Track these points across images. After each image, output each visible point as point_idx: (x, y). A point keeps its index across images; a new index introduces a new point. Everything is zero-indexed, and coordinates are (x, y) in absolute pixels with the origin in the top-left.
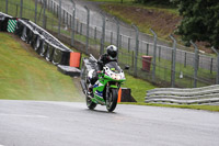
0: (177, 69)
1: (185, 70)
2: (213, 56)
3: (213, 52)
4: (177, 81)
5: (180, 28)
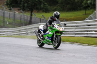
0: (6, 20)
1: (9, 20)
2: (21, 14)
3: (21, 12)
4: (6, 25)
5: (7, 2)
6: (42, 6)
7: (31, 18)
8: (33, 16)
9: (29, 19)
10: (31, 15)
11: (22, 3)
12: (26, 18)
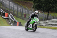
3: (42, 13)
6: (55, 9)
7: (48, 16)
8: (49, 15)
9: (47, 17)
10: (48, 14)
11: (43, 7)
12: (45, 16)
